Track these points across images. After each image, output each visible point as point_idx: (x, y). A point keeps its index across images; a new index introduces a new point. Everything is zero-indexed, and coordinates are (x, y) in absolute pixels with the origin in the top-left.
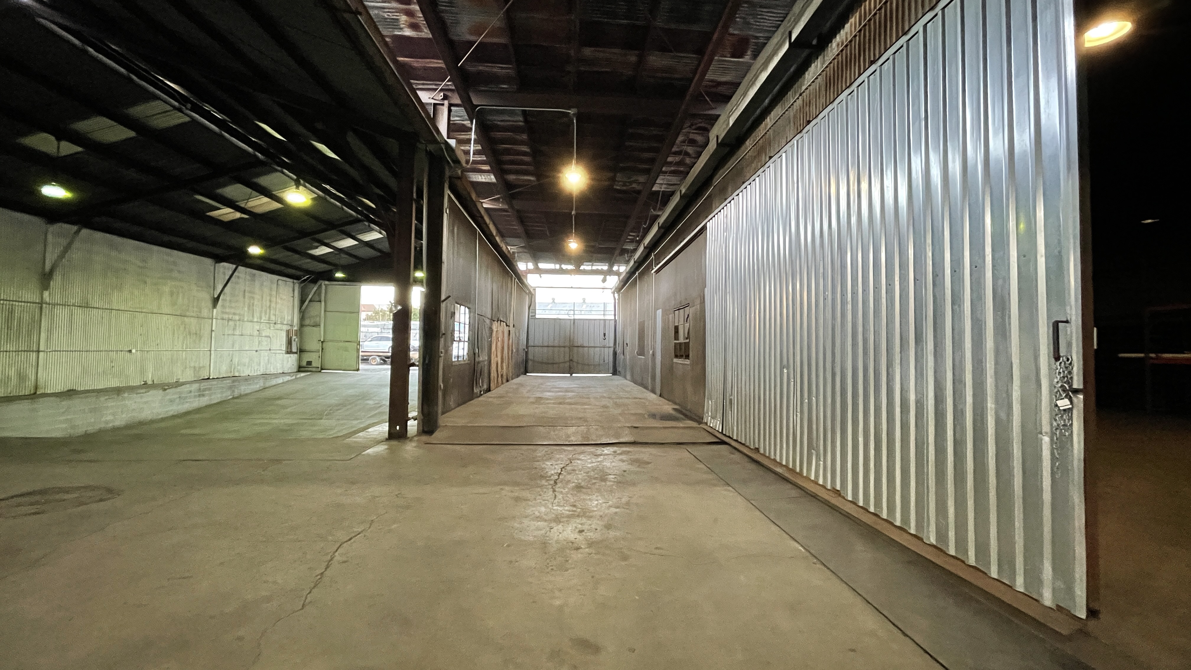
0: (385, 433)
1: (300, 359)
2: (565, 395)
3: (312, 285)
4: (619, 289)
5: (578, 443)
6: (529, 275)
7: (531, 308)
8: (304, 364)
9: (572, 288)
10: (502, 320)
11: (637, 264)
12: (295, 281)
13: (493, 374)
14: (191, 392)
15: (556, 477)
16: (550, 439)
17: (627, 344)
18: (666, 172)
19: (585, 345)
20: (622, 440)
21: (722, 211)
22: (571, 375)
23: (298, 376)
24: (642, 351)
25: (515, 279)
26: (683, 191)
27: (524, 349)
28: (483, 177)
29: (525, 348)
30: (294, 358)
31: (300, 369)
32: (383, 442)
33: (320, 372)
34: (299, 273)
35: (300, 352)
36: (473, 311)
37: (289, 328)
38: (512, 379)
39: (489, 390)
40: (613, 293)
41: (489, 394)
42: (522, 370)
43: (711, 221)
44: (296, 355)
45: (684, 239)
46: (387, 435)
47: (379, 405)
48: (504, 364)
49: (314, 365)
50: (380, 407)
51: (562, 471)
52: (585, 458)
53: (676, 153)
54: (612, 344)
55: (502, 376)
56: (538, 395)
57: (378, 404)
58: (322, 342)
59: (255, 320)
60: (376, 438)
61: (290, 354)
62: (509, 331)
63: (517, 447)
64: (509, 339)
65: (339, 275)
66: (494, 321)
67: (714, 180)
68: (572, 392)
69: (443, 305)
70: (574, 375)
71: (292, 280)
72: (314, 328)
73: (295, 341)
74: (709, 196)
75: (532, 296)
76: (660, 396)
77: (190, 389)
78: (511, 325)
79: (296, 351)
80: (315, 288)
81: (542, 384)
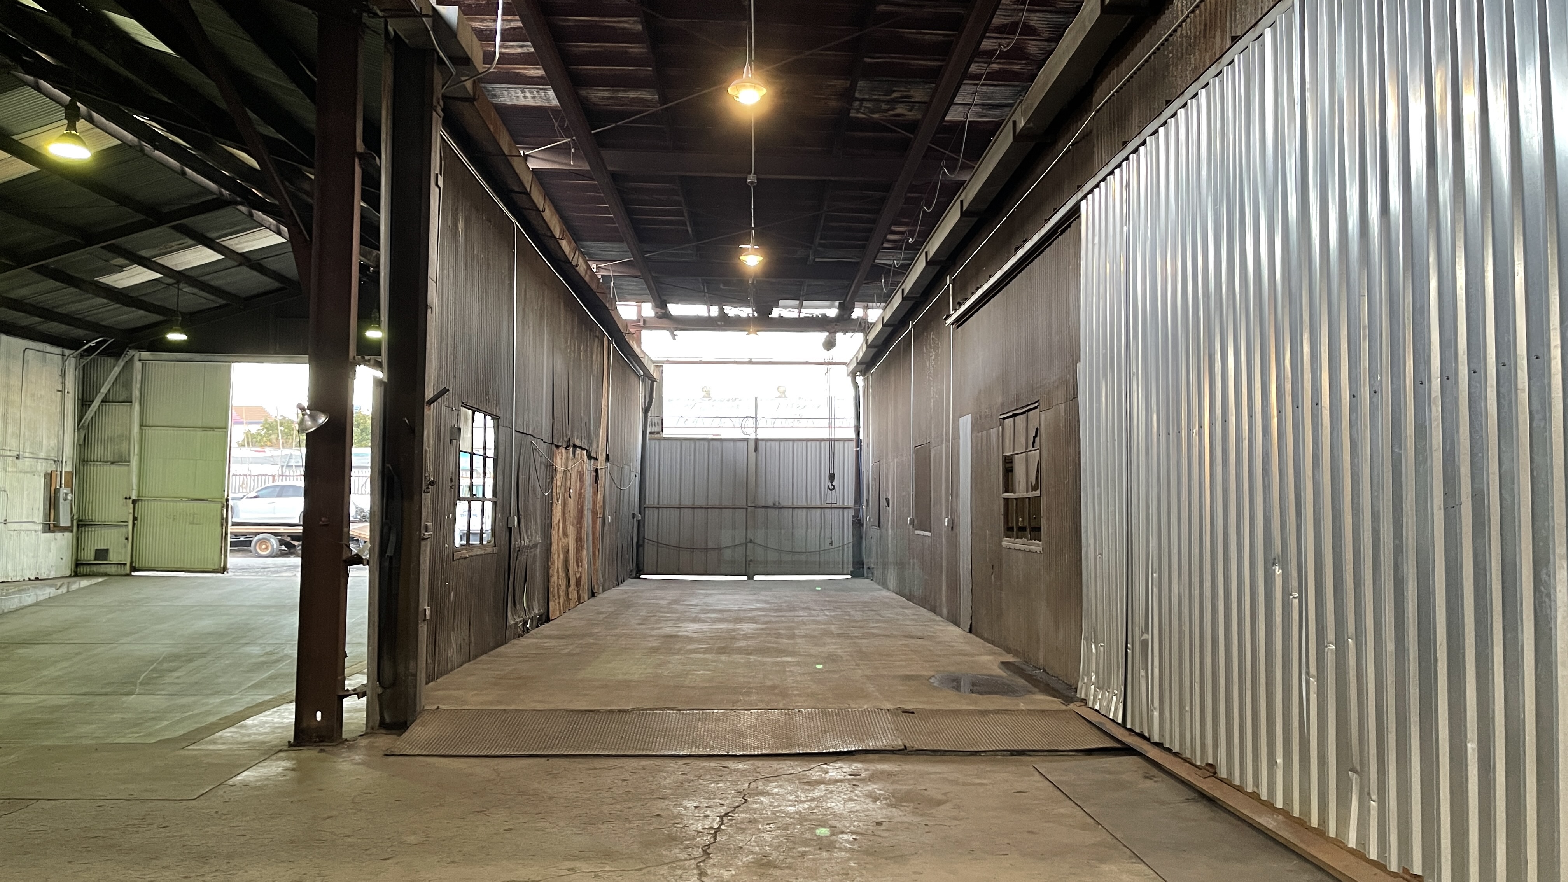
0: (285, 727)
1: (78, 545)
2: (734, 630)
3: (111, 360)
4: (865, 365)
5: (764, 752)
6: (644, 333)
7: (649, 414)
8: (88, 555)
9: (750, 362)
10: (578, 443)
11: (910, 304)
12: (67, 352)
13: (557, 579)
15: (708, 839)
16: (694, 743)
17: (888, 500)
18: (978, 77)
19: (784, 503)
20: (871, 744)
21: (1117, 171)
22: (751, 578)
23: (74, 587)
24: (923, 520)
25: (610, 343)
26: (1021, 123)
27: (634, 515)
28: (528, 94)
29: (636, 511)
30: (64, 540)
31: (79, 569)
32: (280, 751)
33: (129, 575)
34: (79, 332)
35: (78, 526)
36: (507, 424)
37: (51, 467)
38: (604, 590)
39: (545, 618)
40: (854, 375)
41: (545, 628)
42: (632, 566)
43: (1090, 197)
44: (68, 535)
45: (1025, 241)
46: (291, 734)
47: (274, 658)
48: (585, 552)
49: (113, 557)
50: (278, 661)
51: (722, 822)
52: (782, 791)
53: (1002, 30)
54: (850, 502)
55: (578, 582)
56: (668, 630)
57: (271, 653)
58: (134, 502)
60: (264, 743)
61: (53, 532)
62: (596, 471)
63: (611, 762)
64: (595, 493)
65: (176, 337)
66: (558, 447)
67: (1097, 96)
68: (753, 620)
69: (430, 413)
70: (756, 578)
71: (57, 350)
72: (113, 467)
73: (65, 499)
74: (1086, 136)
75: (652, 383)
76: (971, 631)
78: (602, 457)
79: (69, 525)
80: (117, 370)
81: (676, 602)
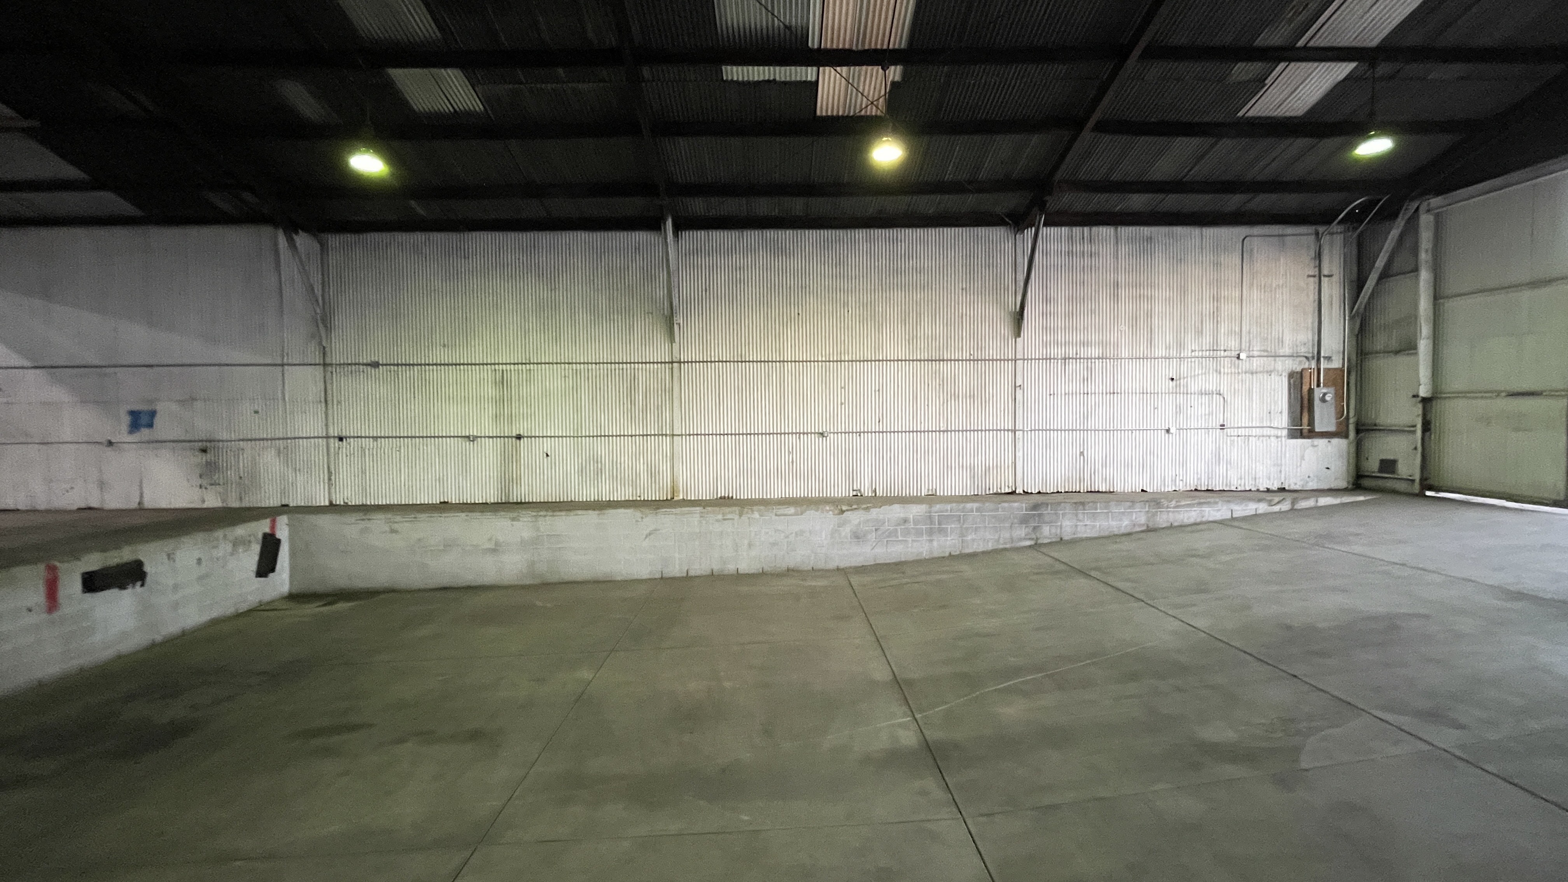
1: (1359, 453)
8: (1372, 465)
14: (905, 521)
30: (1329, 448)
31: (1360, 481)
33: (1421, 495)
35: (1357, 431)
37: (1299, 364)
44: (1338, 441)
49: (1400, 471)
58: (1425, 401)
59: (1160, 352)
61: (1309, 437)
71: (1307, 230)
72: (1400, 358)
73: (1323, 400)
77: (902, 515)
79: (1338, 429)
80: (1395, 233)
